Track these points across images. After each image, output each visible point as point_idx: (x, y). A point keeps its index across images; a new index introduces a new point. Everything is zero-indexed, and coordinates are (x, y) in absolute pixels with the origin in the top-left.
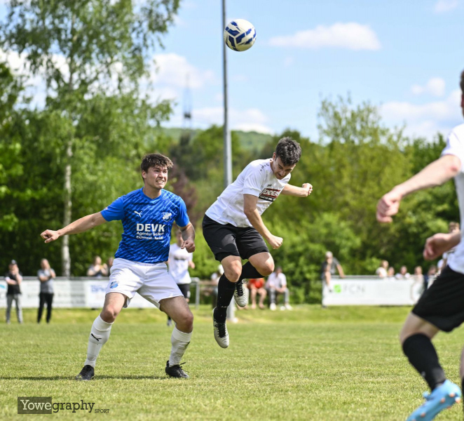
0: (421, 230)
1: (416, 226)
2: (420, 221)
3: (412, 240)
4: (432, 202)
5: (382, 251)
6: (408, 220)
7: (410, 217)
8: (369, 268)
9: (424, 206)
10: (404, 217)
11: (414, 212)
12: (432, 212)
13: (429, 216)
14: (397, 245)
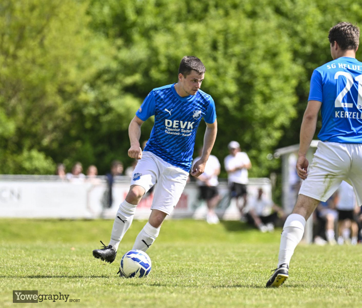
0: (101, 111)
1: (95, 107)
2: (101, 98)
3: (88, 125)
4: (117, 72)
5: (46, 142)
6: (83, 97)
7: (86, 93)
8: (27, 165)
9: (106, 77)
10: (77, 92)
11: (93, 85)
12: (118, 86)
13: (114, 91)
14: (66, 133)
